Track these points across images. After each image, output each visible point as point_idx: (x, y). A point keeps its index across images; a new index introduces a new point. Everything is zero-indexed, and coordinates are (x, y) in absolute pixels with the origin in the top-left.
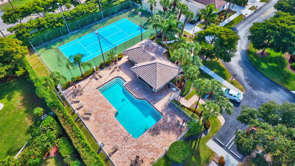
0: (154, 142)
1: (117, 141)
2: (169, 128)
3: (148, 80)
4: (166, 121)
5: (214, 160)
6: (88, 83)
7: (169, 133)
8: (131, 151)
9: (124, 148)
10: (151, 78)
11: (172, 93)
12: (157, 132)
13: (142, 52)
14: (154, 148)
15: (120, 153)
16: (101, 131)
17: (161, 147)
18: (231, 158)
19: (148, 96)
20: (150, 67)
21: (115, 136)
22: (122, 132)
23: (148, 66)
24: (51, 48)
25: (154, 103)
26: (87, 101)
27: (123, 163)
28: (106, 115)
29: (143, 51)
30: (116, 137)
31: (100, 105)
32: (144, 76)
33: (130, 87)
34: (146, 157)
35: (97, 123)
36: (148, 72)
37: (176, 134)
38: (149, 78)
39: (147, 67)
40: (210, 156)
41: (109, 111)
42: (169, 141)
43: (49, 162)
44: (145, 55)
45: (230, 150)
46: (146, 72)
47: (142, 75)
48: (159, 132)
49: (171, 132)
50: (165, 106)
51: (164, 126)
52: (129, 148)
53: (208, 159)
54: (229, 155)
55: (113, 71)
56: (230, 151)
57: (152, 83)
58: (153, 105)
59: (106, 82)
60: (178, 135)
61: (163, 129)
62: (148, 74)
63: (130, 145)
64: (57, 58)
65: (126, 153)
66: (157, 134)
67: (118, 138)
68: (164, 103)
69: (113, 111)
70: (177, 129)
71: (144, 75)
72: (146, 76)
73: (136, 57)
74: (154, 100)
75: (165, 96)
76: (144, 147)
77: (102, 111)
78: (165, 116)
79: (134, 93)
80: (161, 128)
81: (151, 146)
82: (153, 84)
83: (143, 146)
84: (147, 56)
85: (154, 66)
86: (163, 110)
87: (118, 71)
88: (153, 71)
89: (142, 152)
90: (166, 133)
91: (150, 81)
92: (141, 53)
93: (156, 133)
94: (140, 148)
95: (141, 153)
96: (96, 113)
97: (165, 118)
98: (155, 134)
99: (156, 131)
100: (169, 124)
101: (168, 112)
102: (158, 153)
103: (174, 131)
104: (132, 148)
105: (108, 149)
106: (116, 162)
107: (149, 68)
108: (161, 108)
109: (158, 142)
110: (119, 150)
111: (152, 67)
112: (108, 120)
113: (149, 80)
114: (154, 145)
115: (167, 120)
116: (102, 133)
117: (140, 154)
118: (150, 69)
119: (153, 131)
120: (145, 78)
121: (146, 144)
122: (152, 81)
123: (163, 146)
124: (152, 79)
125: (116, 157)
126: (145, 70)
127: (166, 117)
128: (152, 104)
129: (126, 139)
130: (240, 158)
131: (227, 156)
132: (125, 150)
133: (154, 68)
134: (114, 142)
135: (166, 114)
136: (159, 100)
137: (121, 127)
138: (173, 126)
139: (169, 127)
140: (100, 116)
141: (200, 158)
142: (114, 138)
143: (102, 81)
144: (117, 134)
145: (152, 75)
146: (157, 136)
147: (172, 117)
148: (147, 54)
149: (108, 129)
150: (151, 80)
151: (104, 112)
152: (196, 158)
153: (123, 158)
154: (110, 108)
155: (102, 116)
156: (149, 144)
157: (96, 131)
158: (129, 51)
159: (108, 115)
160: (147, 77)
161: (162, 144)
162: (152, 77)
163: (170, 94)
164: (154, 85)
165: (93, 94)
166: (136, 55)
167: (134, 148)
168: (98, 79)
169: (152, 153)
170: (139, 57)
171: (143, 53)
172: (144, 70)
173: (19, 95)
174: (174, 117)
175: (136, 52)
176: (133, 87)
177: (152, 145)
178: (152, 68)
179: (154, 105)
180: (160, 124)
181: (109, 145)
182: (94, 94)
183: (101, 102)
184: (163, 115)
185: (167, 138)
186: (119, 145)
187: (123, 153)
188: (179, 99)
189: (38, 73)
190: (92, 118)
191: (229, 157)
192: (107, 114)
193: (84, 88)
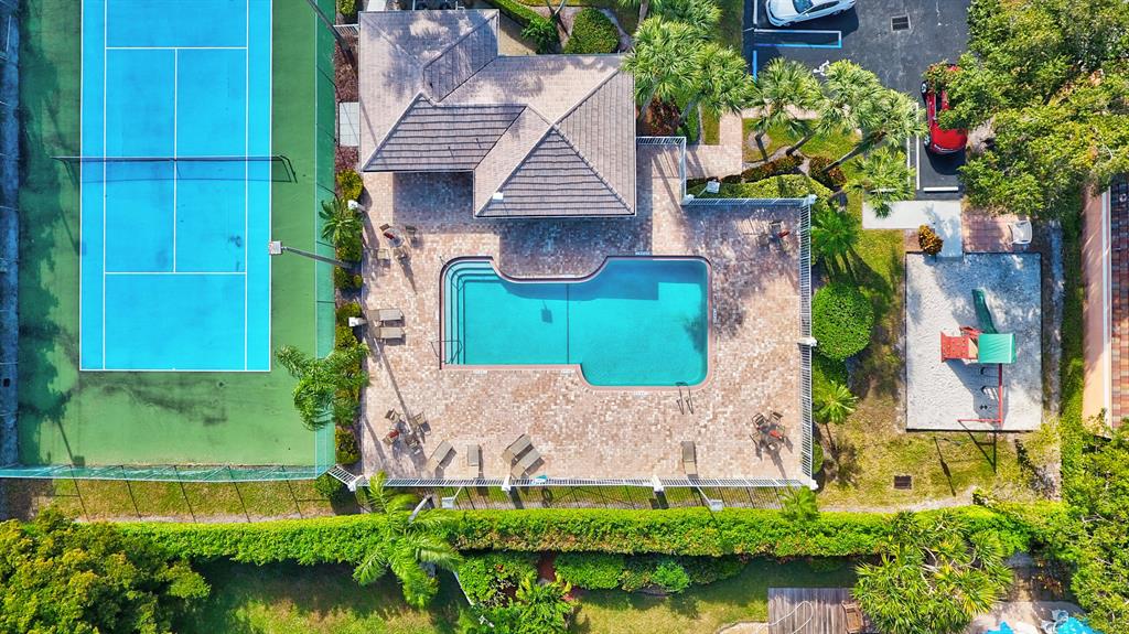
0: (751, 346)
1: (671, 433)
2: (751, 276)
3: (577, 205)
4: (726, 267)
5: (908, 253)
6: (392, 377)
7: (763, 290)
8: (726, 419)
9: (703, 430)
10: (581, 193)
11: (656, 160)
12: (734, 317)
13: (445, 118)
14: (766, 357)
15: (708, 447)
16: (608, 450)
17: (778, 343)
18: (939, 206)
19: (606, 240)
20: (545, 159)
21: (653, 428)
22: (659, 403)
23: (533, 159)
24: (64, 399)
25: (645, 246)
26: (468, 424)
27: (737, 460)
28: (569, 407)
29: (444, 108)
30: (659, 426)
31: (520, 399)
32: (552, 206)
33: (527, 264)
34: (769, 397)
35: (573, 447)
36: (555, 180)
37: (781, 274)
38: (576, 199)
39: (533, 166)
40: (894, 252)
41: (563, 390)
42: (783, 308)
43: (587, 619)
44: (468, 118)
45: (926, 189)
46: (545, 187)
47: (544, 206)
48: (740, 311)
49: (765, 283)
50: (681, 223)
51: (733, 284)
52: (715, 417)
53: (895, 259)
54: (930, 203)
55: (404, 260)
56: (927, 192)
57: (601, 205)
58: (648, 254)
59: (438, 318)
60: (787, 272)
61: (742, 294)
62: (559, 187)
63: (711, 409)
64: (158, 408)
65: (722, 434)
66: (740, 320)
67: (665, 421)
68: (670, 219)
69: (571, 379)
70: (770, 260)
71: (546, 199)
72: (560, 199)
73: (441, 154)
74: (636, 236)
75: (651, 192)
76: (744, 381)
77: (543, 407)
78: (710, 254)
79: (559, 268)
80: (732, 297)
81: (757, 362)
82: (605, 205)
83: (737, 381)
84: (477, 118)
85: (554, 145)
86: (689, 240)
87: (416, 243)
88: (570, 166)
89: (749, 395)
90: (758, 297)
91: (588, 205)
92: (443, 126)
93: (736, 320)
94: (737, 391)
95: (752, 399)
96: (538, 427)
97: (717, 261)
98: (737, 326)
99: (730, 315)
100: (741, 268)
101: (706, 235)
102: (785, 360)
103: (768, 270)
104: (720, 410)
105: (673, 467)
106: (720, 470)
107: (542, 166)
108: (677, 238)
109: (760, 338)
110: (699, 444)
111: (550, 152)
112: (590, 411)
113: (581, 205)
114: (759, 354)
115: (725, 260)
116: (615, 451)
117: (751, 403)
118: (548, 166)
119: (723, 324)
120: (563, 206)
121: (740, 369)
122: (595, 199)
123: (780, 335)
124: (592, 193)
125: (708, 463)
126: (535, 180)
127: (716, 256)
128: (644, 254)
129: (685, 407)
130: (957, 189)
131: (929, 211)
132: (711, 428)
133: (560, 152)
134: (669, 441)
135: (707, 244)
136: (648, 220)
137: (642, 392)
138: (754, 260)
139: (747, 274)
140: (556, 423)
141: (876, 276)
142: (658, 432)
143: (421, 330)
144: (652, 419)
145: (579, 179)
146: (745, 325)
147: (731, 240)
148: (471, 111)
149: (619, 429)
150: (591, 199)
151: (556, 404)
152: (869, 287)
153: (725, 450)
154: (553, 378)
155: (560, 419)
156: (746, 363)
157: (597, 465)
158: (385, 155)
159: (573, 402)
160: (565, 199)
161: (774, 332)
162: (585, 186)
163: (655, 172)
164: (614, 205)
165: (457, 394)
166: (433, 147)
167: (726, 406)
168: (404, 336)
169: (774, 374)
170: (452, 147)
171: (450, 119)
172: (531, 187)
173: (263, 607)
174: (735, 234)
175: (420, 134)
176: (532, 255)
177: (757, 358)
178: (554, 159)
179: (651, 250)
180: (723, 289)
181: (663, 459)
182: (457, 390)
183: (509, 389)
184: (701, 257)
185: (770, 309)
186: (688, 436)
187: (715, 441)
188: (693, 163)
189: (195, 508)
190: (543, 448)
191: (931, 210)
192: (568, 401)
193: (402, 402)
